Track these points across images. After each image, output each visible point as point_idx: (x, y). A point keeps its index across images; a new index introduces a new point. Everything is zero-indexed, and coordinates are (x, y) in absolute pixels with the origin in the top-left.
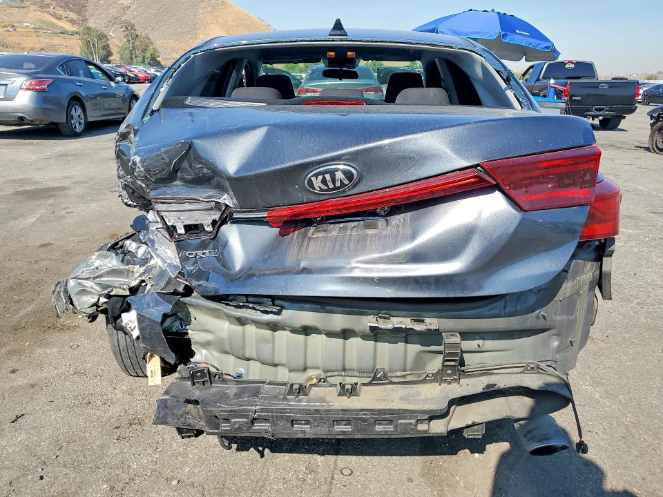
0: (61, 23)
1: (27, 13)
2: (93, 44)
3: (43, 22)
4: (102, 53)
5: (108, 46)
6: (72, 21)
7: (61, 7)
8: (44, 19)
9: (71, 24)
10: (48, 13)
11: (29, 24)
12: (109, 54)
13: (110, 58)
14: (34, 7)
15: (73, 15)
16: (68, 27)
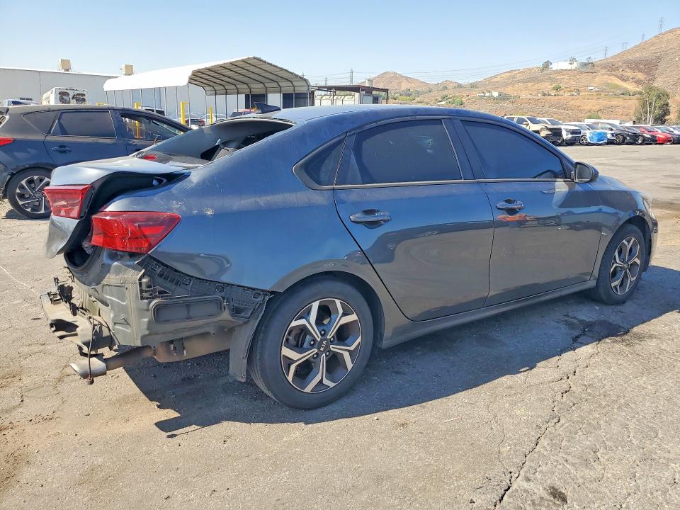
0: (625, 85)
1: (594, 78)
2: (650, 104)
3: (608, 84)
4: (658, 112)
5: (667, 105)
6: (638, 82)
7: (631, 68)
8: (610, 81)
9: (635, 85)
10: (616, 76)
11: (592, 88)
12: (666, 112)
13: (667, 117)
14: (603, 72)
15: (640, 76)
16: (631, 87)
